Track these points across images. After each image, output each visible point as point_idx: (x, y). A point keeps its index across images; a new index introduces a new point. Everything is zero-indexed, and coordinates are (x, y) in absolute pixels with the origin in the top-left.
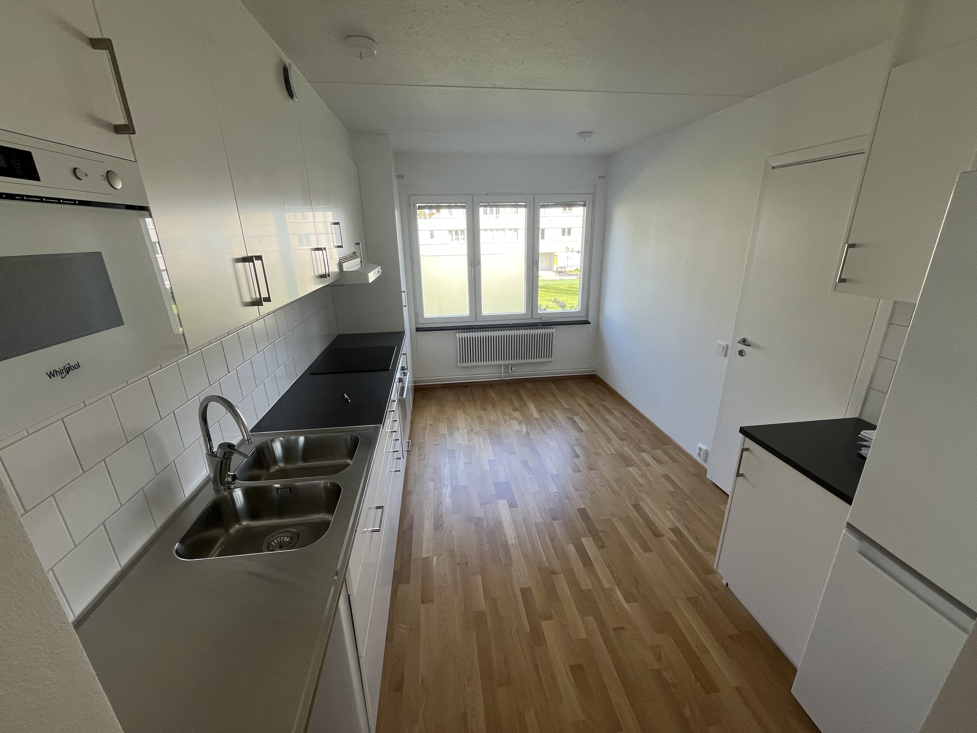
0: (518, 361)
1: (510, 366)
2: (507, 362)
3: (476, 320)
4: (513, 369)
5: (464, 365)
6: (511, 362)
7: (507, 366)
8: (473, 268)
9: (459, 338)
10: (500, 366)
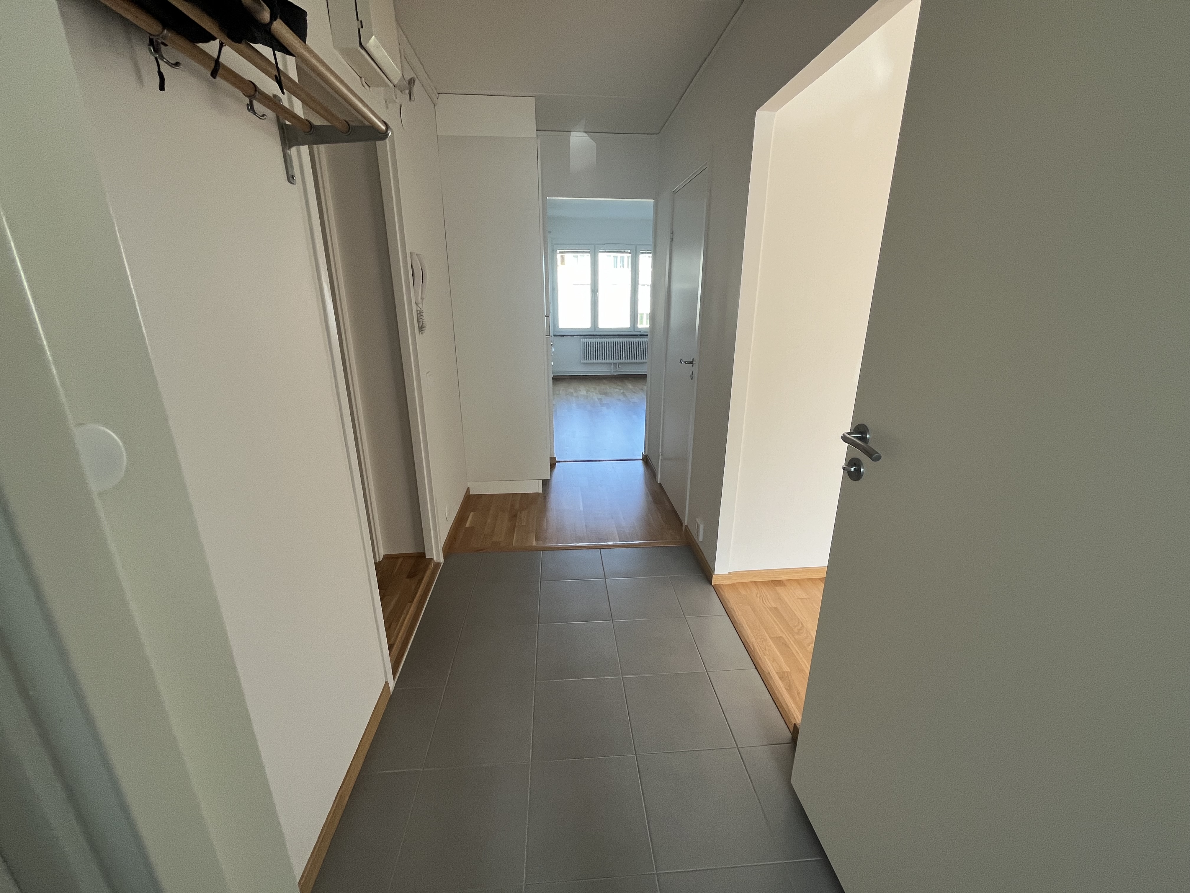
0: (623, 361)
1: (618, 364)
2: (615, 361)
3: (595, 331)
4: (620, 366)
5: (586, 361)
6: (618, 361)
7: (615, 364)
8: (594, 294)
9: (583, 342)
10: (611, 364)
